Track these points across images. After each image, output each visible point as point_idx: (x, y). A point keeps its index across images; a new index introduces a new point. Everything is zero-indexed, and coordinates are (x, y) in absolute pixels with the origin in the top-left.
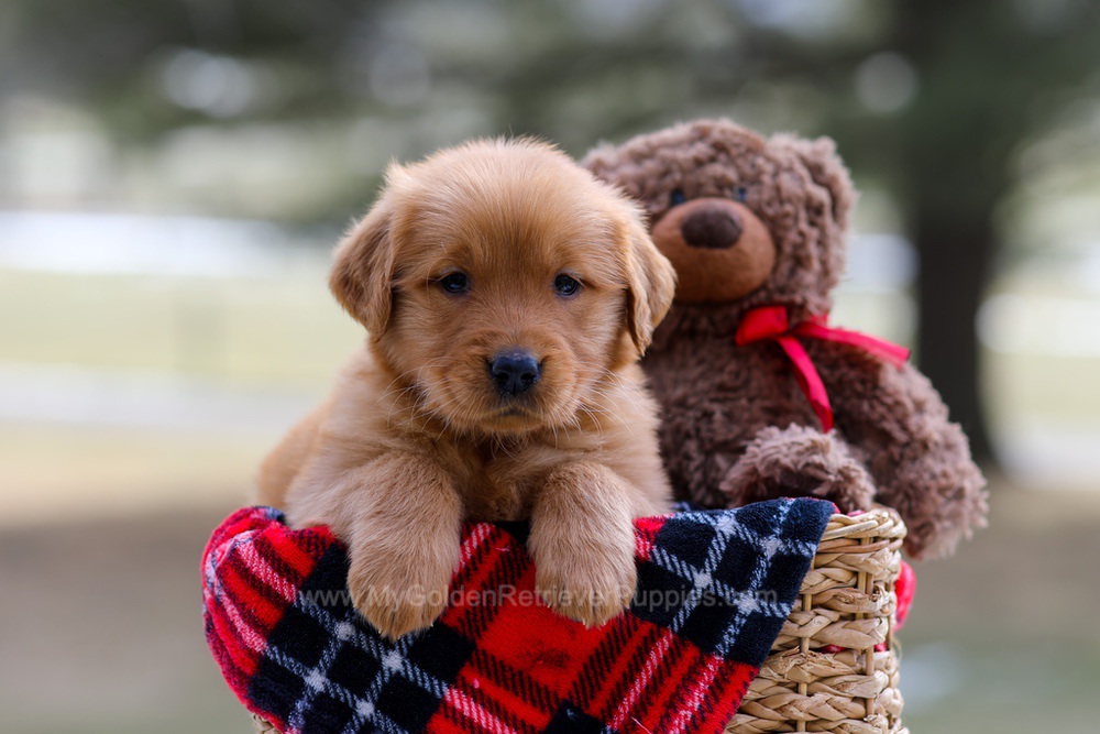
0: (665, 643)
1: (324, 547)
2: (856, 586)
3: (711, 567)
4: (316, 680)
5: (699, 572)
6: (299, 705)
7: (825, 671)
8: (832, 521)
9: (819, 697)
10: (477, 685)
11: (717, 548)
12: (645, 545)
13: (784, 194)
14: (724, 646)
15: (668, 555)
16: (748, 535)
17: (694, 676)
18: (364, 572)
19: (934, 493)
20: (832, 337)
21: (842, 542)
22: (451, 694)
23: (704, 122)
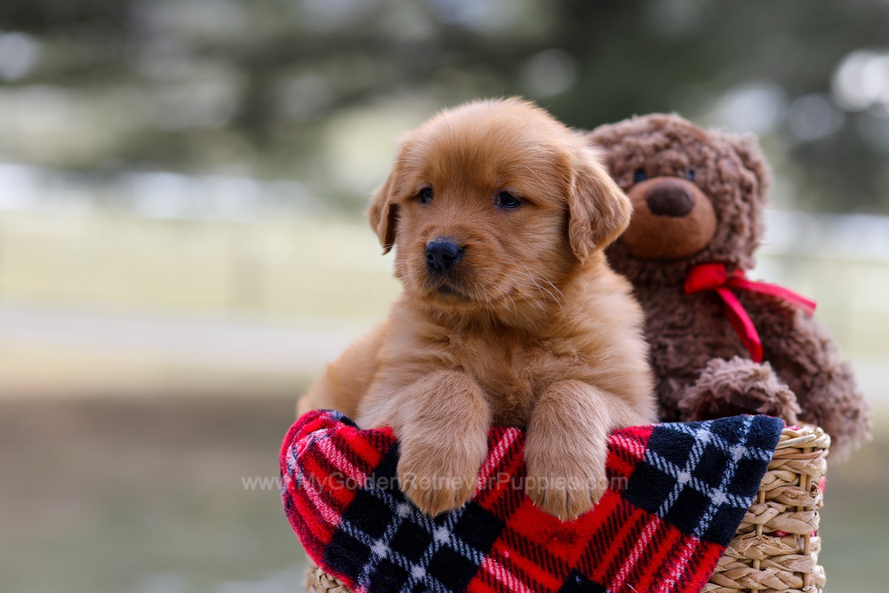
0: (653, 526)
1: (389, 444)
2: (798, 485)
3: (691, 467)
4: (380, 549)
5: (681, 471)
6: (366, 568)
7: (774, 550)
8: (784, 434)
9: (770, 571)
10: (507, 555)
11: (696, 453)
12: (640, 448)
13: (724, 176)
14: (700, 529)
15: (659, 457)
16: (720, 443)
17: (676, 553)
18: (409, 463)
19: (838, 414)
20: (754, 289)
21: (790, 451)
22: (487, 563)
23: (659, 117)
